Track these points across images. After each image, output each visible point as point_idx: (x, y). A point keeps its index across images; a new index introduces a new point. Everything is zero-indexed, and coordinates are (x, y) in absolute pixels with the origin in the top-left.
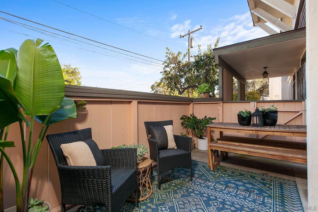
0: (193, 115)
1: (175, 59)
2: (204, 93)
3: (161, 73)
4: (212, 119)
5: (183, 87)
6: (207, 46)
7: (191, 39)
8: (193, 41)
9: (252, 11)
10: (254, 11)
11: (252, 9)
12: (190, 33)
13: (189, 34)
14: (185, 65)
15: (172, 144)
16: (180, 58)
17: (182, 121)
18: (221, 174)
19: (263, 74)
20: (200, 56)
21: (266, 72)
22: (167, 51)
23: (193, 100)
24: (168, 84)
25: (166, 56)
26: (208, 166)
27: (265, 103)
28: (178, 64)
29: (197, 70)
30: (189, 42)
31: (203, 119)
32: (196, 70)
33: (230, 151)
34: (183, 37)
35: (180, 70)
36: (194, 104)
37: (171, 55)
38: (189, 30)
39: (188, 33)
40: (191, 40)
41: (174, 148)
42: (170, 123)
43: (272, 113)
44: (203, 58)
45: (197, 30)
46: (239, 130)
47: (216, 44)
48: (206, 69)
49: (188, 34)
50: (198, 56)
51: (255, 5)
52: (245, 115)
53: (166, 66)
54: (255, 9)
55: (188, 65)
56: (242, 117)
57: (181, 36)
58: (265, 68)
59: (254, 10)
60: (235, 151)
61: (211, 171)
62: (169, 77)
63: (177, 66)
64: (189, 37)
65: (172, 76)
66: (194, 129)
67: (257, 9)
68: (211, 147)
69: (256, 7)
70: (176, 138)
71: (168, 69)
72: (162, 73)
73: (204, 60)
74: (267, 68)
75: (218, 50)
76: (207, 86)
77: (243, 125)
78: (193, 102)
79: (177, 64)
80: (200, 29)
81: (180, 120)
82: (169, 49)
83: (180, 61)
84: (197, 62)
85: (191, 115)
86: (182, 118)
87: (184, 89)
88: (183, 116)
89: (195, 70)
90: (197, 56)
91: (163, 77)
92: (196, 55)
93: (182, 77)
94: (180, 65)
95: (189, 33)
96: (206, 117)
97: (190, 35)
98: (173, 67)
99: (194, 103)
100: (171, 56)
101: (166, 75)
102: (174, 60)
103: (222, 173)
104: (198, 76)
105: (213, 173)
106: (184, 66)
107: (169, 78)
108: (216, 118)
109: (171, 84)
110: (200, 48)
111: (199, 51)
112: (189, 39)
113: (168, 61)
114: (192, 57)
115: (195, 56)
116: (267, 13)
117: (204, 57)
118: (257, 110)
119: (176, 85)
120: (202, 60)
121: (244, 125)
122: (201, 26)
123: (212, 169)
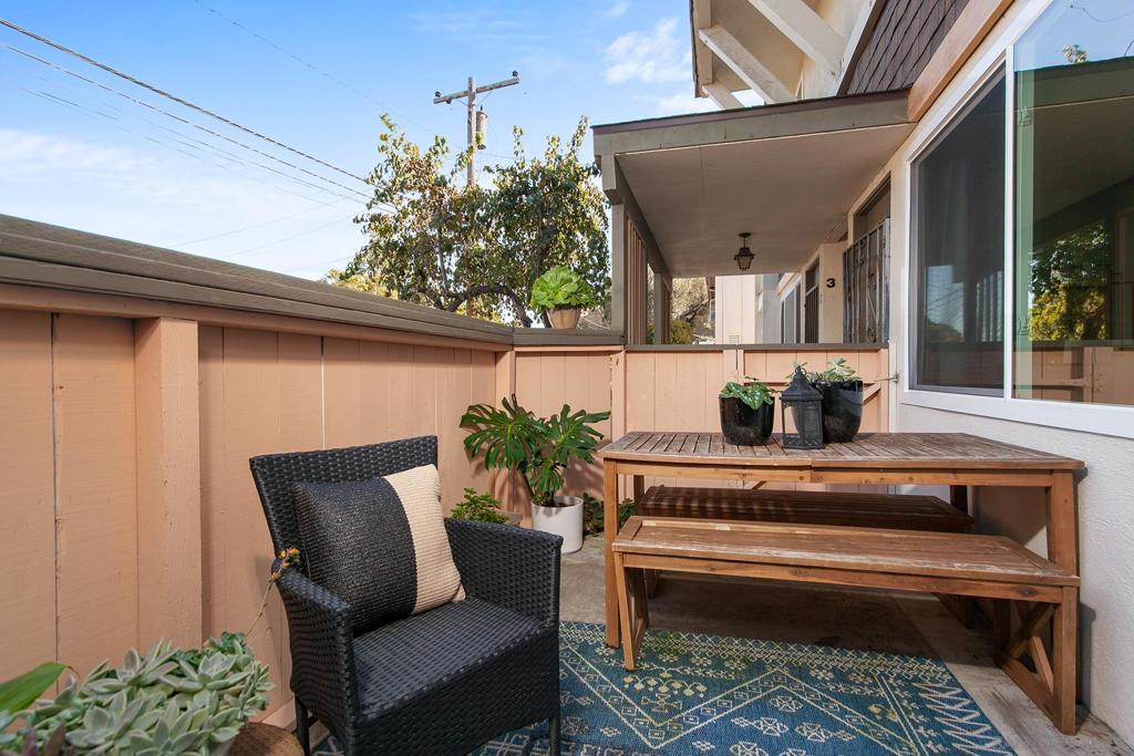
0: (515, 402)
1: (421, 168)
2: (559, 307)
3: (356, 221)
4: (596, 418)
5: (452, 289)
6: (548, 137)
7: (479, 114)
8: (484, 124)
9: (703, 36)
10: (709, 36)
11: (702, 28)
12: (474, 90)
13: (470, 94)
14: (463, 200)
15: (438, 577)
16: (443, 167)
17: (466, 433)
18: (677, 685)
19: (737, 258)
20: (519, 172)
21: (748, 249)
22: (386, 131)
23: (517, 338)
24: (389, 271)
25: (382, 149)
26: (607, 646)
27: (769, 355)
28: (434, 193)
29: (508, 228)
30: (469, 123)
31: (554, 417)
32: (503, 229)
33: (713, 569)
34: (449, 102)
35: (443, 220)
36: (517, 353)
37: (401, 148)
38: (470, 80)
39: (467, 89)
40: (478, 119)
41: (450, 602)
42: (421, 452)
43: (845, 388)
44: (530, 181)
45: (501, 86)
46: (745, 467)
47: (576, 136)
48: (543, 228)
49: (466, 94)
50: (512, 170)
51: (712, 18)
52: (757, 398)
53: (382, 197)
54: (711, 30)
55: (473, 199)
56: (747, 407)
57: (438, 94)
58: (745, 235)
59: (709, 32)
60: (737, 568)
61: (629, 672)
62: (395, 244)
63: (431, 197)
64: (470, 106)
65: (410, 239)
66: (523, 466)
67: (715, 29)
68: (627, 557)
69: (714, 22)
70: (458, 532)
71: (388, 210)
72: (363, 223)
73: (534, 189)
74: (749, 234)
75: (615, 135)
76: (571, 281)
77: (745, 444)
78: (513, 346)
79: (428, 192)
80: (509, 83)
81: (461, 426)
82: (391, 122)
83: (442, 177)
84: (507, 193)
85: (505, 402)
86: (466, 421)
87: (458, 299)
88: (471, 408)
89: (499, 225)
90: (507, 170)
91: (365, 240)
92: (505, 168)
93: (450, 250)
94: (443, 196)
95: (471, 88)
96: (567, 408)
97: (472, 98)
98: (413, 204)
99: (516, 349)
100: (401, 154)
101: (383, 233)
102: (418, 172)
103: (675, 676)
104: (508, 254)
105: (639, 686)
106: (457, 204)
107: (391, 246)
108: (609, 413)
109: (404, 274)
110: (521, 139)
111: (516, 153)
112: (470, 113)
113: (390, 169)
114: (490, 171)
115: (503, 172)
116: (745, 52)
117: (535, 178)
118: (800, 378)
119: (424, 278)
120: (525, 190)
121: (750, 443)
122: (515, 74)
123: (628, 663)
